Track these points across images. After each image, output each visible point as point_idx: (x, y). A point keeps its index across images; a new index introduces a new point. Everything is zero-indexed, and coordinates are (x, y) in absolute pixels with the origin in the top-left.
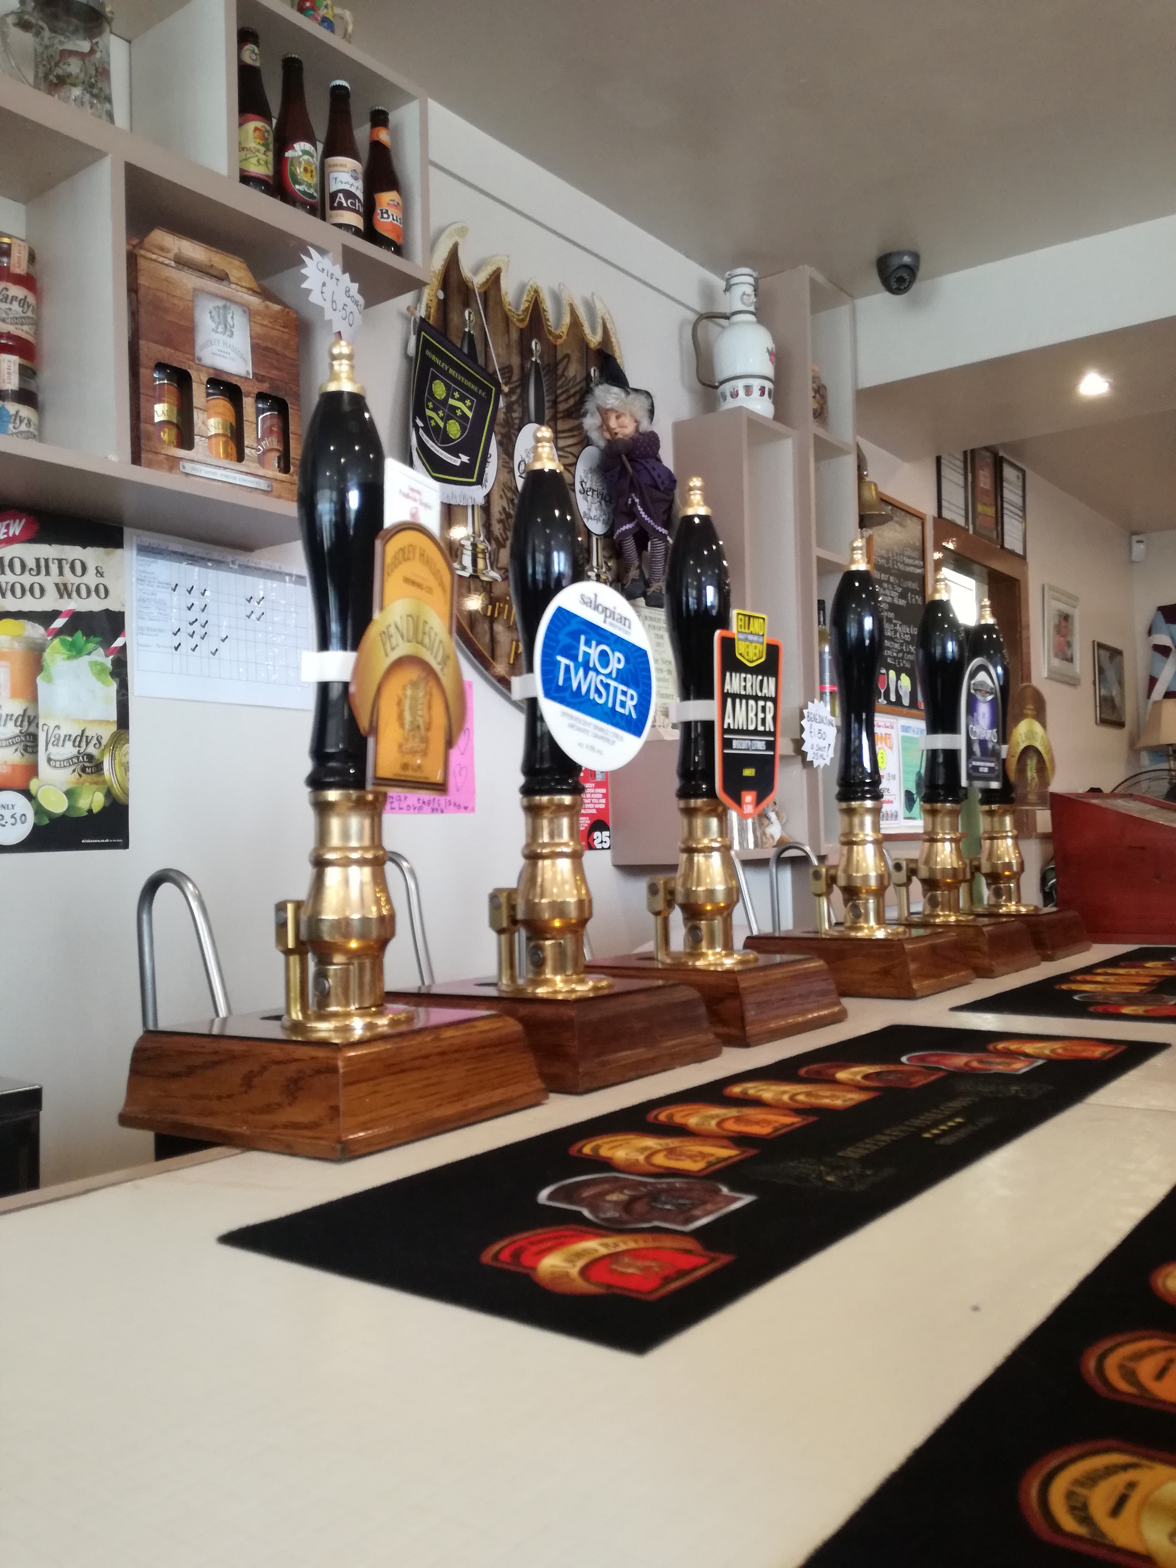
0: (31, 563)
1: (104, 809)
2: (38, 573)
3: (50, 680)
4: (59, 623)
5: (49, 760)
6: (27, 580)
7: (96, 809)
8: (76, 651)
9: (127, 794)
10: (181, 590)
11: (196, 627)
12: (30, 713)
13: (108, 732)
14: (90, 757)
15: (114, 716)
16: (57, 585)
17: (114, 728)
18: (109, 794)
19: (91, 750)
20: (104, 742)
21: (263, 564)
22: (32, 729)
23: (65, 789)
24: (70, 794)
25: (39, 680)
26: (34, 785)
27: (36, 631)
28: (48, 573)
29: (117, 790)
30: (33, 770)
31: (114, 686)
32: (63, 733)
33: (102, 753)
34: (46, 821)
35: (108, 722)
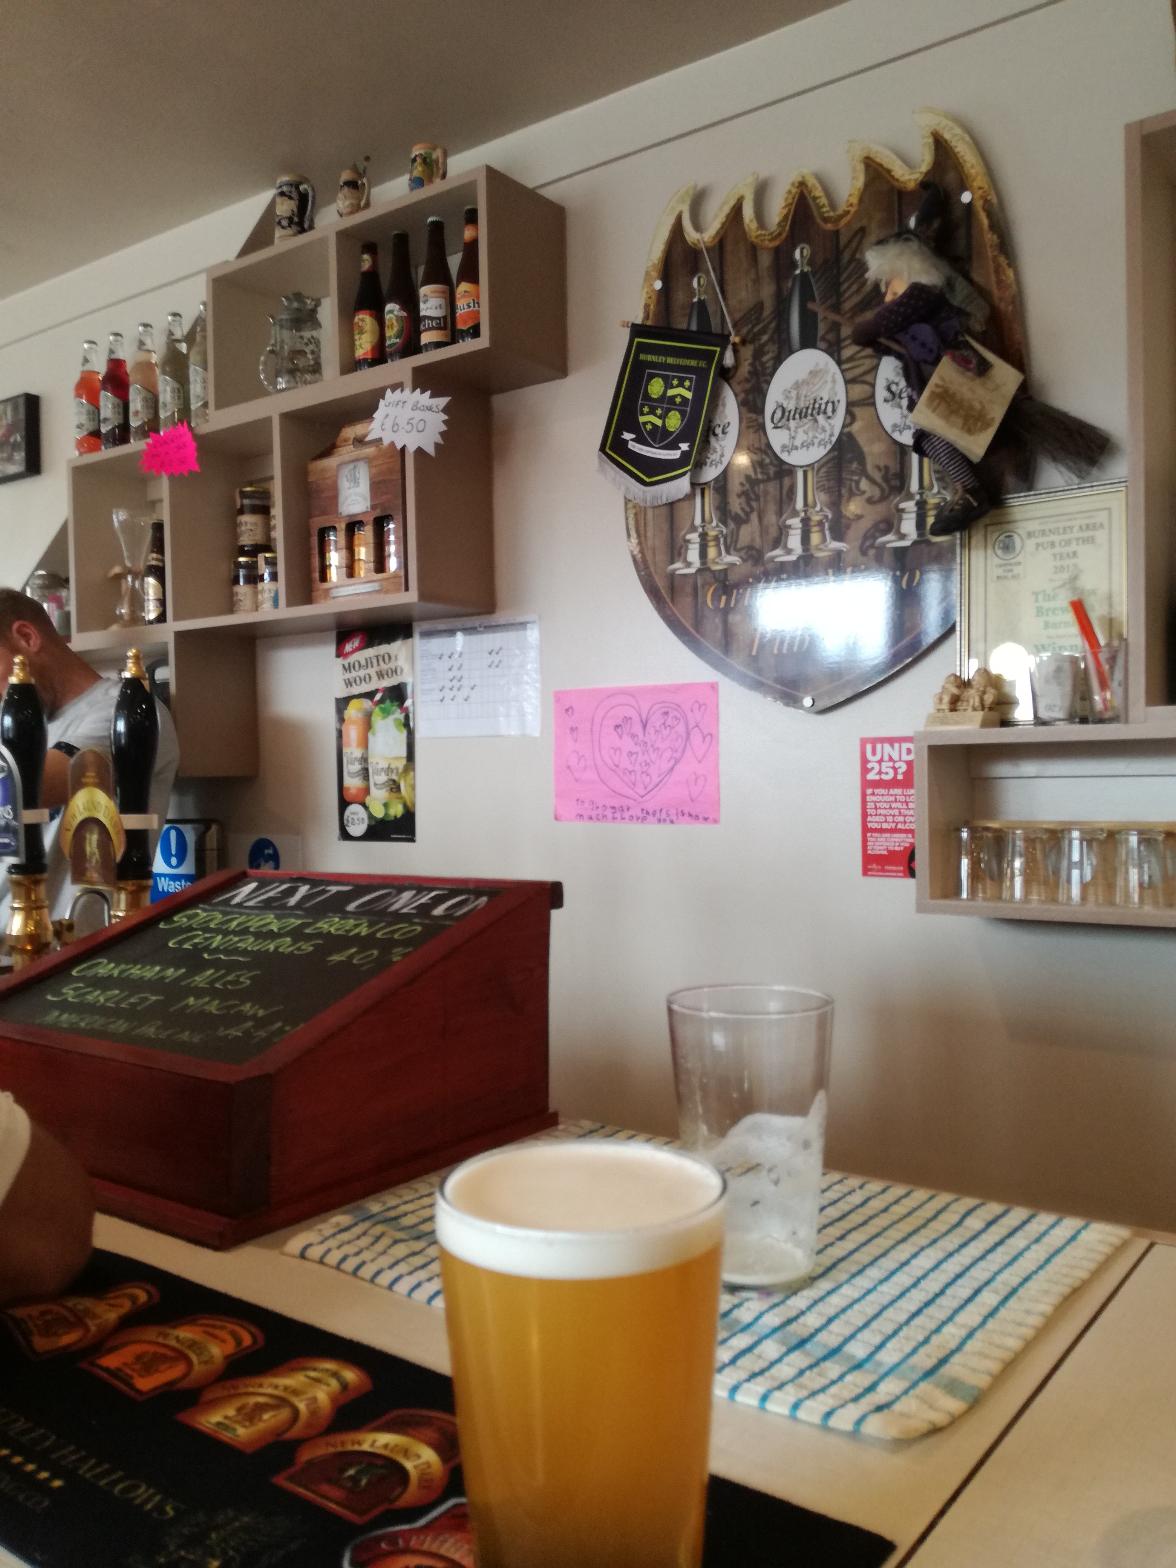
0: (363, 663)
1: (403, 816)
2: (367, 666)
3: (374, 734)
4: (378, 697)
5: (375, 784)
6: (362, 673)
7: (399, 815)
8: (386, 713)
9: (414, 806)
10: (445, 658)
11: (455, 682)
12: (365, 756)
13: (401, 764)
14: (394, 781)
15: (404, 753)
16: (377, 672)
17: (404, 762)
18: (405, 806)
19: (394, 777)
20: (400, 770)
21: (502, 621)
22: (366, 767)
23: (383, 802)
24: (386, 805)
25: (370, 735)
26: (368, 800)
27: (367, 704)
28: (372, 666)
29: (409, 804)
30: (367, 791)
31: (404, 733)
32: (380, 766)
33: (400, 779)
34: (373, 823)
35: (401, 758)
